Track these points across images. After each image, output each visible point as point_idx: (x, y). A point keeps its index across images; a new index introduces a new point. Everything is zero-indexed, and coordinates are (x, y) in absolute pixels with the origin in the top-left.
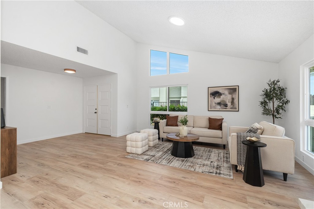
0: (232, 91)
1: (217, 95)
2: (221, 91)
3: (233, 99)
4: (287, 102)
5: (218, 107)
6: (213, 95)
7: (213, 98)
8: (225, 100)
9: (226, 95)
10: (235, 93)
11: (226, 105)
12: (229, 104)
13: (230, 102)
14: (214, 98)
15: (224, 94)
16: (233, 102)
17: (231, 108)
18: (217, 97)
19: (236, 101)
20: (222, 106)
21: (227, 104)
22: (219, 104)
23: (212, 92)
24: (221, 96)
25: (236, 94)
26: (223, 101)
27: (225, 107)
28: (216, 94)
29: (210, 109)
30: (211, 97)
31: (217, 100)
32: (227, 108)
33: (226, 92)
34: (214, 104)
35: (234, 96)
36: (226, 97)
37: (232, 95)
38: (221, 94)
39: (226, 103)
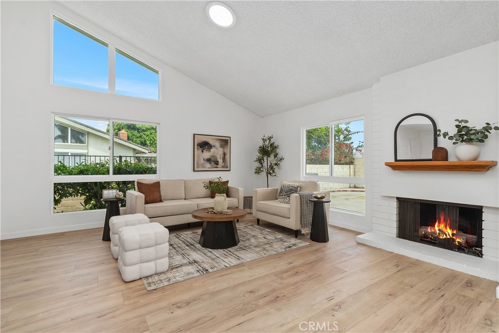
0: (224, 143)
1: (206, 147)
2: (211, 142)
3: (225, 154)
4: (281, 159)
5: (208, 165)
6: (201, 147)
7: (200, 151)
8: (216, 155)
9: (217, 149)
10: (227, 146)
11: (217, 163)
12: (220, 161)
13: (222, 158)
14: (203, 152)
15: (214, 146)
16: (224, 159)
17: (223, 167)
18: (206, 150)
19: (227, 157)
20: (212, 163)
21: (218, 161)
22: (209, 160)
23: (200, 142)
24: (211, 150)
25: (228, 148)
26: (214, 156)
27: (216, 166)
28: (204, 146)
29: (197, 168)
30: (198, 149)
31: (207, 155)
32: (218, 166)
33: (217, 144)
34: (202, 161)
35: (225, 151)
36: (217, 152)
37: (224, 149)
38: (212, 146)
39: (217, 159)
